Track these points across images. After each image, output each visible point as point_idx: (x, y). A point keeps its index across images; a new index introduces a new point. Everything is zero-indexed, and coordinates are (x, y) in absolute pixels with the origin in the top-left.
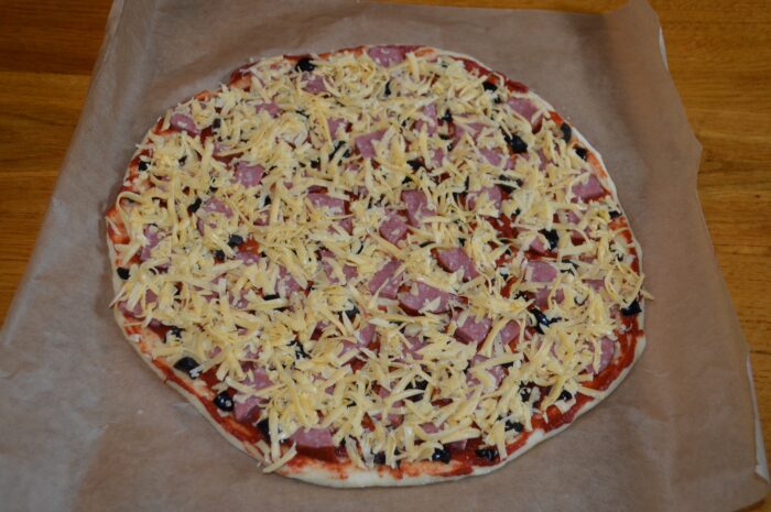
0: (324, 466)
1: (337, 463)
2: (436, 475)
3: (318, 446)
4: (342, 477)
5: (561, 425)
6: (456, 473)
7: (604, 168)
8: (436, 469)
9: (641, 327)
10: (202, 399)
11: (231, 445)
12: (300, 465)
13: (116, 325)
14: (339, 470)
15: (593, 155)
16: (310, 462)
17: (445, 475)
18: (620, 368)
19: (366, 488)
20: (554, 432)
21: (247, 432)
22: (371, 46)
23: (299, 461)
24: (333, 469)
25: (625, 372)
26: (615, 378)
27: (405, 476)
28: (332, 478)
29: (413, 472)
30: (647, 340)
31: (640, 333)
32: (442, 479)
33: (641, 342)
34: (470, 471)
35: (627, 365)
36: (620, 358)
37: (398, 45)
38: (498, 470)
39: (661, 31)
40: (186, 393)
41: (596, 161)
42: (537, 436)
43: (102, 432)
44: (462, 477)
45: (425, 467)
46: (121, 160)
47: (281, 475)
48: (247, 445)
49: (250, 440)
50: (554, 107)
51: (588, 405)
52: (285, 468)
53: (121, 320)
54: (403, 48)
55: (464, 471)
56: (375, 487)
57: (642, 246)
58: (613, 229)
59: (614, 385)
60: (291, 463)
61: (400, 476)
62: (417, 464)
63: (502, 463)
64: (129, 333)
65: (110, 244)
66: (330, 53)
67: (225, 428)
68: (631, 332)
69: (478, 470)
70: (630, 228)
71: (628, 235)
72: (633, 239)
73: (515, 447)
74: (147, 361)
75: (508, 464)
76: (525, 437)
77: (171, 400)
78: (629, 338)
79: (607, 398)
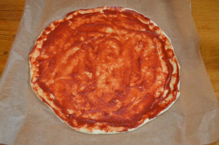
0: (86, 128)
2: (118, 131)
4: (91, 132)
5: (154, 117)
6: (123, 131)
7: (171, 43)
8: (118, 130)
9: (179, 89)
10: (53, 108)
11: (61, 121)
12: (79, 128)
13: (30, 86)
14: (90, 129)
15: (168, 39)
16: (82, 127)
17: (120, 131)
18: (172, 101)
19: (98, 135)
20: (152, 119)
21: (65, 118)
23: (79, 126)
24: (88, 129)
26: (170, 104)
27: (109, 132)
28: (88, 132)
29: (111, 130)
30: (180, 93)
31: (178, 91)
33: (178, 94)
34: (127, 130)
35: (174, 100)
36: (172, 99)
38: (136, 130)
39: (191, 2)
40: (49, 106)
41: (169, 41)
42: (147, 120)
43: (25, 116)
44: (125, 132)
45: (115, 129)
46: (34, 39)
47: (74, 130)
48: (65, 121)
49: (66, 120)
50: (158, 25)
51: (162, 112)
52: (75, 128)
53: (32, 84)
54: (115, 7)
55: (126, 130)
56: (100, 134)
57: (181, 66)
58: (172, 61)
59: (170, 106)
60: (77, 127)
61: (107, 132)
62: (112, 128)
63: (137, 128)
64: (34, 88)
65: (30, 63)
66: (94, 8)
67: (59, 116)
68: (176, 91)
69: (129, 130)
70: (177, 61)
71: (176, 63)
72: (178, 64)
73: (140, 124)
74: (38, 96)
75: (139, 128)
76: (144, 121)
77: (45, 108)
78: (175, 93)
79: (168, 110)
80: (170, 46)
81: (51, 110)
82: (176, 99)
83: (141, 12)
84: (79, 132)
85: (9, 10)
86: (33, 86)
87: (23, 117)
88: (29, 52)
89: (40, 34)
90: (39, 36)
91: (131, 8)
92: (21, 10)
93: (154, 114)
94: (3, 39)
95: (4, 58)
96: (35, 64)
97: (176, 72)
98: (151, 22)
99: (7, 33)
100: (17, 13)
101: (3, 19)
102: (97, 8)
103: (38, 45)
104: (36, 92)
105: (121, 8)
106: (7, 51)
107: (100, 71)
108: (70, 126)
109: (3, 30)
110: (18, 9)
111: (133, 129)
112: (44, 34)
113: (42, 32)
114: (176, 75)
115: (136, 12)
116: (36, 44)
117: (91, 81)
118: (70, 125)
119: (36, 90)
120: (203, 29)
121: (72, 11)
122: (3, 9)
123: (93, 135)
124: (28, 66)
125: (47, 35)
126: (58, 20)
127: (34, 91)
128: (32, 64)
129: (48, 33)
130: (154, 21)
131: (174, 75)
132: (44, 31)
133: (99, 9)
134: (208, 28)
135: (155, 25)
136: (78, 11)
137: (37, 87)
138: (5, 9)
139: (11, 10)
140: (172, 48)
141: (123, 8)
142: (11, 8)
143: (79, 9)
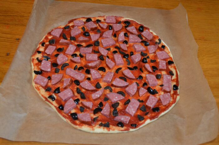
0: (88, 127)
1: (92, 126)
2: (119, 130)
3: (87, 121)
4: (93, 130)
6: (125, 130)
7: (170, 51)
9: (178, 93)
10: (55, 107)
12: (82, 126)
13: (32, 86)
15: (167, 47)
16: (84, 125)
18: (172, 104)
19: (100, 133)
20: (153, 120)
21: (67, 116)
22: (107, 16)
23: (81, 125)
24: (91, 127)
25: (173, 105)
26: (170, 106)
27: (111, 130)
28: (90, 130)
29: (113, 129)
30: (180, 97)
31: (178, 95)
32: (121, 132)
33: (178, 97)
34: (129, 130)
35: (174, 103)
36: (172, 101)
37: (114, 16)
38: (137, 130)
39: (187, 14)
40: (51, 105)
41: (168, 49)
42: (148, 121)
43: (27, 114)
44: (127, 131)
45: (116, 128)
46: (37, 43)
47: (76, 129)
48: (67, 119)
50: (156, 34)
51: (163, 114)
52: (77, 127)
53: (34, 84)
54: (116, 16)
56: (102, 133)
57: (180, 72)
58: (171, 67)
59: (170, 108)
60: (79, 125)
61: (109, 130)
62: (114, 127)
63: (138, 128)
64: (36, 88)
65: (32, 64)
66: (96, 17)
67: (61, 115)
68: (176, 94)
69: (131, 130)
70: (176, 67)
71: (176, 69)
72: (177, 70)
73: (142, 124)
74: (40, 95)
75: (140, 128)
76: (145, 121)
77: (47, 107)
78: (175, 96)
79: (168, 112)
80: (169, 54)
81: (53, 109)
82: (176, 102)
83: (140, 22)
84: (80, 130)
85: (11, 16)
86: (35, 86)
87: (23, 115)
88: (31, 54)
89: (42, 39)
91: (131, 18)
92: (23, 16)
93: (155, 115)
94: (5, 42)
95: (6, 59)
96: (37, 65)
97: (176, 78)
98: (151, 31)
99: (9, 36)
100: (19, 18)
101: (5, 24)
102: (99, 17)
103: (40, 48)
104: (38, 92)
105: (121, 17)
106: (9, 52)
107: (102, 74)
108: (73, 125)
109: (5, 33)
110: (20, 15)
111: (134, 130)
112: (46, 38)
113: (45, 37)
114: (175, 81)
115: (137, 22)
116: (38, 47)
118: (72, 123)
119: (39, 89)
120: (200, 41)
121: (74, 19)
122: (5, 14)
123: (95, 133)
124: (30, 68)
125: (49, 39)
126: (60, 26)
127: (37, 90)
128: (34, 66)
129: (50, 37)
130: (153, 31)
131: (174, 80)
132: (46, 35)
134: (205, 39)
135: (155, 34)
136: (79, 18)
137: (40, 87)
138: (7, 14)
139: (14, 16)
140: (171, 56)
141: (123, 18)
142: (14, 14)
143: (81, 17)
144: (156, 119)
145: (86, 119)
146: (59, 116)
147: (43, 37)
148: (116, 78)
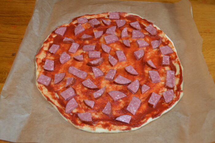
0: (89, 126)
1: (93, 126)
2: (121, 130)
3: (88, 121)
4: (94, 130)
5: (157, 117)
6: (126, 130)
8: (121, 128)
9: (182, 89)
10: (57, 107)
11: (64, 120)
12: (82, 126)
13: (35, 86)
14: (93, 128)
15: (170, 42)
16: (85, 125)
17: (123, 130)
18: (175, 101)
19: (101, 133)
20: (155, 119)
21: (69, 116)
22: (110, 12)
24: (91, 127)
25: (177, 102)
26: (174, 104)
27: (112, 130)
28: (91, 130)
29: (114, 129)
30: (184, 94)
31: (182, 91)
32: (122, 131)
33: (182, 94)
34: (131, 129)
35: (177, 100)
36: (175, 98)
37: (118, 12)
38: (139, 129)
39: (191, 7)
40: (53, 105)
41: (171, 44)
42: (150, 120)
43: (29, 115)
44: (128, 131)
45: (117, 128)
46: (41, 42)
47: (77, 129)
48: (68, 120)
49: (69, 118)
50: (160, 29)
51: (165, 111)
52: (78, 127)
53: (37, 84)
54: (119, 12)
55: (129, 129)
56: (104, 133)
57: (183, 67)
58: (175, 62)
59: (173, 106)
60: (80, 125)
61: (110, 130)
62: (115, 127)
63: (140, 127)
64: (39, 88)
65: (36, 64)
66: (99, 14)
67: (63, 115)
68: (179, 91)
69: (133, 129)
70: (180, 62)
71: (179, 64)
72: (181, 65)
73: (144, 123)
74: (43, 95)
75: (141, 127)
76: (147, 120)
77: (49, 106)
78: (178, 93)
79: (171, 110)
80: (173, 49)
81: (55, 108)
82: (180, 99)
83: (144, 17)
84: (82, 130)
85: (18, 16)
86: (38, 85)
87: (27, 115)
88: (36, 53)
89: (46, 37)
90: (46, 39)
91: (134, 14)
92: (30, 16)
93: (157, 113)
94: (12, 42)
95: (12, 60)
96: (41, 65)
97: (179, 73)
98: (155, 26)
99: (15, 36)
100: (26, 18)
101: (12, 24)
102: (102, 13)
103: (44, 47)
104: (41, 92)
105: (125, 13)
106: (14, 53)
107: (104, 72)
108: (74, 125)
109: (12, 34)
110: (27, 15)
111: (136, 128)
112: (51, 37)
113: (49, 36)
114: (179, 76)
115: (141, 17)
116: (42, 46)
117: (95, 81)
118: (73, 123)
119: (42, 89)
120: (205, 33)
121: (77, 16)
122: (12, 15)
123: (96, 133)
124: (34, 67)
125: (54, 38)
126: (65, 24)
127: (40, 90)
128: (38, 65)
129: (54, 36)
130: (156, 25)
131: (177, 76)
132: (50, 34)
133: (104, 14)
134: (210, 32)
135: (158, 29)
136: (83, 16)
137: (43, 86)
138: (15, 15)
139: (20, 16)
140: (175, 51)
141: (127, 13)
142: (21, 14)
143: (85, 14)
144: (158, 117)
145: (87, 119)
146: (61, 116)
147: (47, 36)
148: (118, 75)
